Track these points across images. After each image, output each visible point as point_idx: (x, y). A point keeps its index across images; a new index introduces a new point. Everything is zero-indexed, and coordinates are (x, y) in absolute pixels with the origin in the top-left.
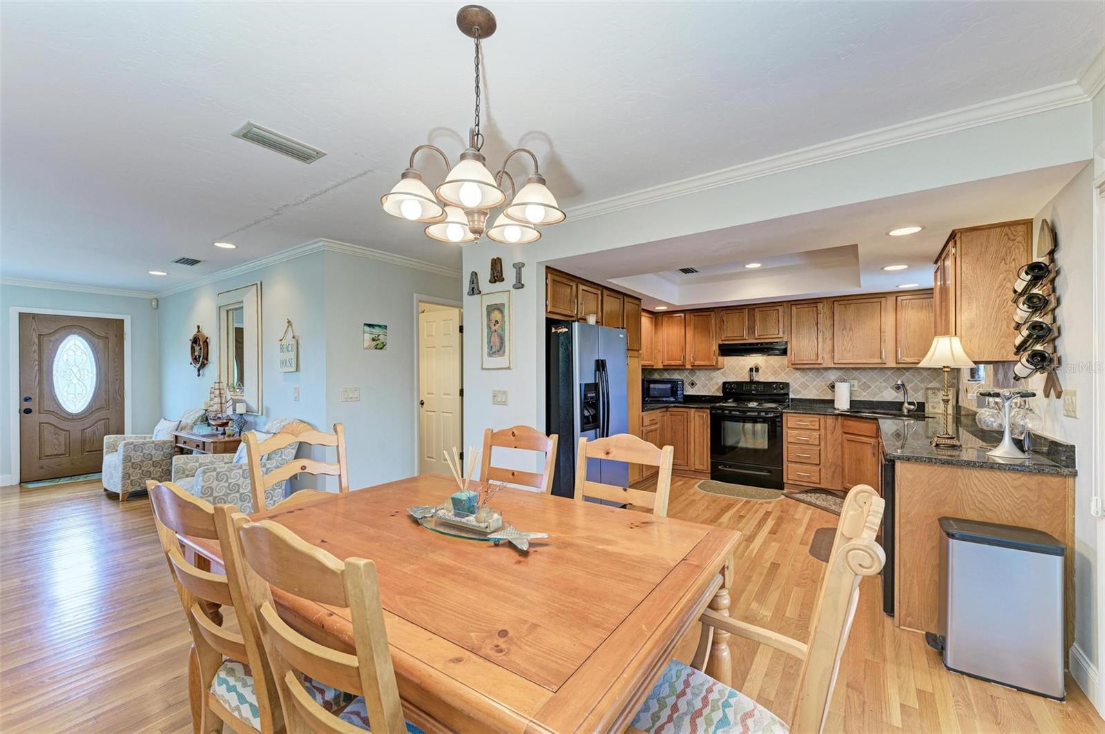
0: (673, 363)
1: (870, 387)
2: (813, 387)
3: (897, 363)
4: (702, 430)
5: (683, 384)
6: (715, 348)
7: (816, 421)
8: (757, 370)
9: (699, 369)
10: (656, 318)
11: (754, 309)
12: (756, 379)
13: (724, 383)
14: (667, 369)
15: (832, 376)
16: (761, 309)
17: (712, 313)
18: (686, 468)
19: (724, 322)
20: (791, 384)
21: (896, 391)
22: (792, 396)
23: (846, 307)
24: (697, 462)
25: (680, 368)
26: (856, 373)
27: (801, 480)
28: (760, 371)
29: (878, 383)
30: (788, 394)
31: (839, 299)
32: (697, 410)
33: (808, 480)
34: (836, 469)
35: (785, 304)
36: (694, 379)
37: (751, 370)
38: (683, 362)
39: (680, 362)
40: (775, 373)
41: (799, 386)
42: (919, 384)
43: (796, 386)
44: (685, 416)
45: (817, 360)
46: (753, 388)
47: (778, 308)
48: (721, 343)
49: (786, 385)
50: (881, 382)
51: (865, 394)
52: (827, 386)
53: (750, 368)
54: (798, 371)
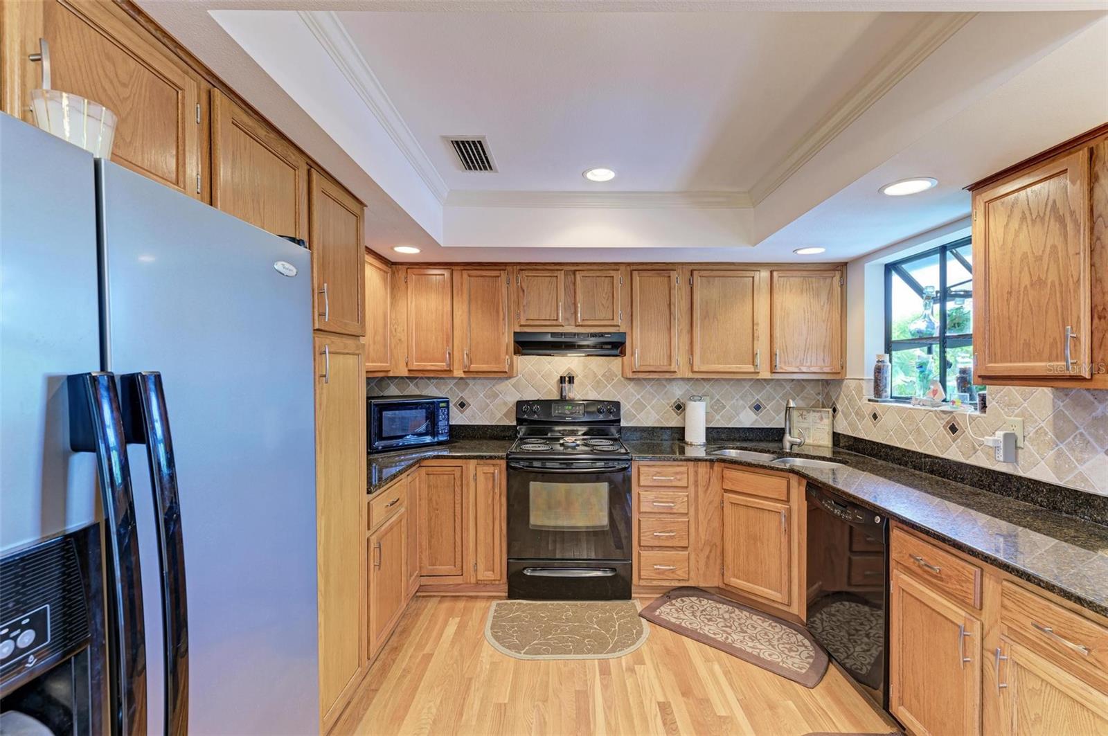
0: (429, 365)
1: (724, 407)
2: (652, 407)
3: (772, 372)
4: (490, 502)
5: (448, 407)
6: (508, 340)
7: (682, 473)
8: (571, 380)
9: (474, 378)
10: (393, 273)
11: (574, 272)
12: (570, 395)
13: (520, 404)
14: (414, 377)
15: (678, 392)
16: (585, 273)
17: (503, 275)
18: (459, 580)
19: (523, 291)
20: (621, 403)
21: (755, 413)
22: (623, 423)
23: (709, 282)
24: (481, 567)
25: (440, 376)
26: (707, 386)
27: (661, 577)
28: (576, 382)
29: (734, 401)
30: (618, 421)
31: (700, 267)
32: (481, 462)
33: (672, 576)
34: (710, 552)
35: (623, 269)
36: (466, 395)
37: (562, 380)
38: (449, 365)
39: (442, 365)
40: (598, 385)
41: (632, 407)
42: (781, 401)
43: (629, 407)
44: (458, 474)
45: (670, 365)
46: (567, 411)
47: (612, 273)
48: (518, 330)
49: (616, 405)
50: (737, 400)
51: (718, 417)
52: (672, 406)
53: (561, 377)
54: (632, 384)
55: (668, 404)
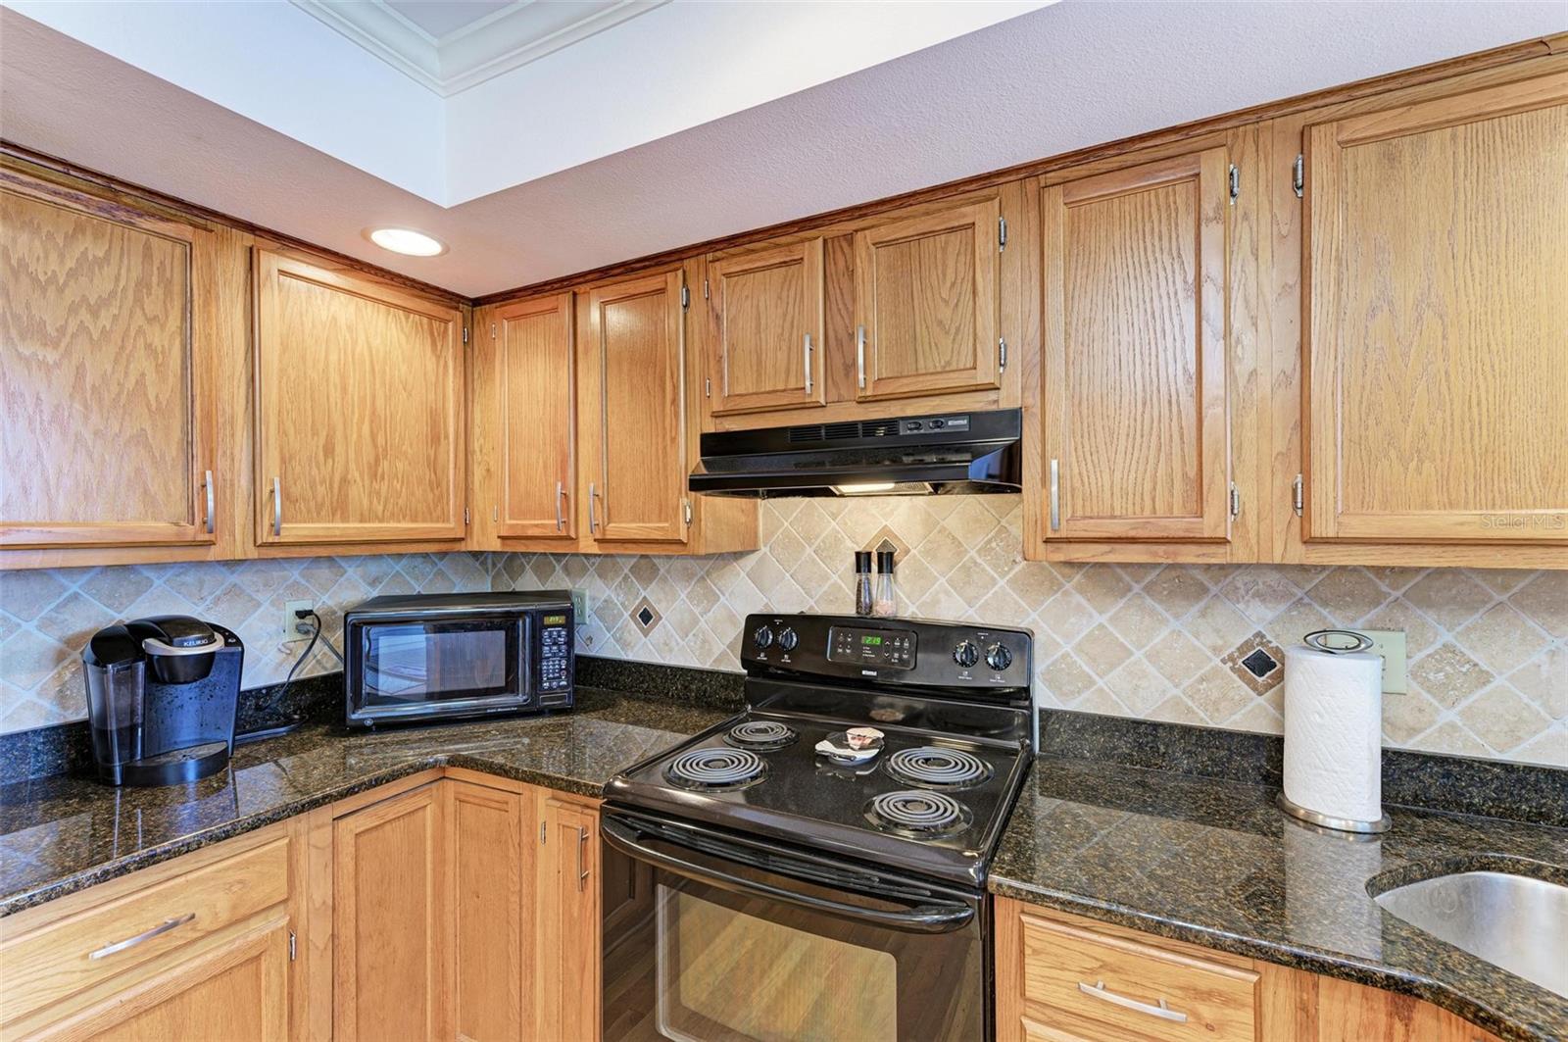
0: (532, 526)
1: (1483, 678)
2: (1152, 657)
6: (687, 452)
8: (887, 561)
10: (469, 324)
11: (849, 238)
12: (884, 608)
13: (754, 622)
16: (885, 233)
17: (674, 281)
19: (718, 317)
20: (1039, 640)
22: (1044, 698)
26: (1393, 594)
28: (902, 568)
30: (1025, 693)
31: (1344, 107)
35: (1010, 190)
36: (653, 595)
37: (862, 561)
38: (565, 524)
39: (548, 525)
40: (967, 578)
43: (1068, 648)
45: (1199, 515)
46: (868, 653)
47: (969, 213)
48: (711, 427)
49: (1016, 643)
51: (1449, 716)
52: (1231, 658)
53: (858, 554)
54: (1078, 577)
55: (1216, 650)
